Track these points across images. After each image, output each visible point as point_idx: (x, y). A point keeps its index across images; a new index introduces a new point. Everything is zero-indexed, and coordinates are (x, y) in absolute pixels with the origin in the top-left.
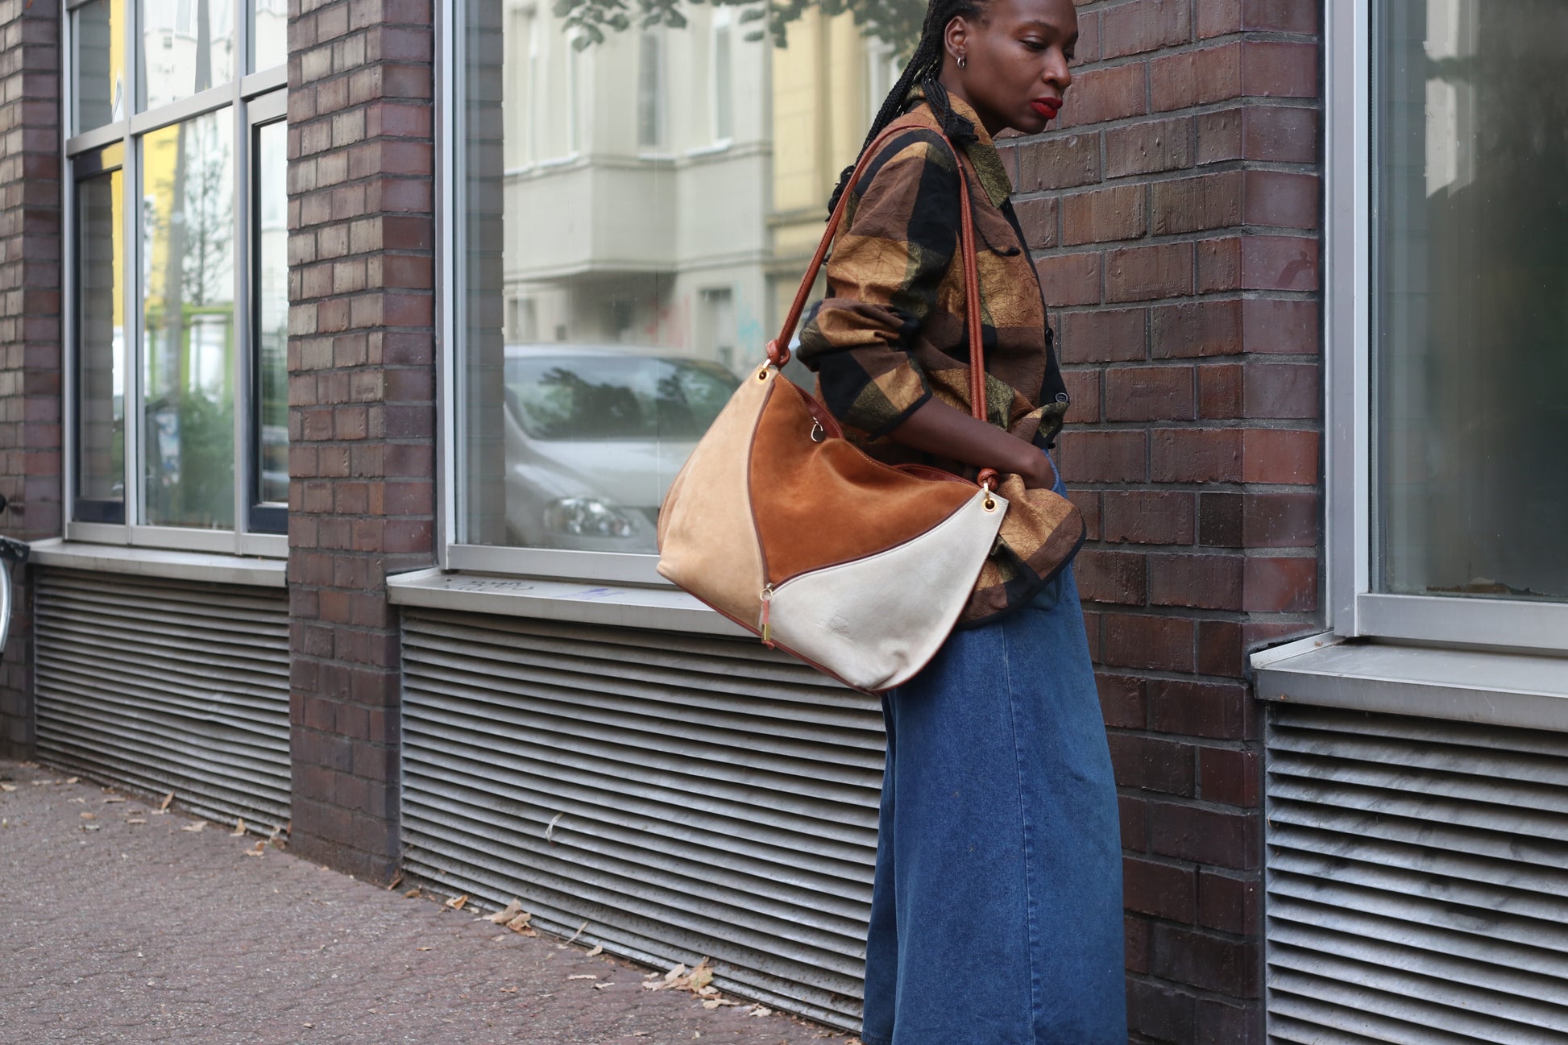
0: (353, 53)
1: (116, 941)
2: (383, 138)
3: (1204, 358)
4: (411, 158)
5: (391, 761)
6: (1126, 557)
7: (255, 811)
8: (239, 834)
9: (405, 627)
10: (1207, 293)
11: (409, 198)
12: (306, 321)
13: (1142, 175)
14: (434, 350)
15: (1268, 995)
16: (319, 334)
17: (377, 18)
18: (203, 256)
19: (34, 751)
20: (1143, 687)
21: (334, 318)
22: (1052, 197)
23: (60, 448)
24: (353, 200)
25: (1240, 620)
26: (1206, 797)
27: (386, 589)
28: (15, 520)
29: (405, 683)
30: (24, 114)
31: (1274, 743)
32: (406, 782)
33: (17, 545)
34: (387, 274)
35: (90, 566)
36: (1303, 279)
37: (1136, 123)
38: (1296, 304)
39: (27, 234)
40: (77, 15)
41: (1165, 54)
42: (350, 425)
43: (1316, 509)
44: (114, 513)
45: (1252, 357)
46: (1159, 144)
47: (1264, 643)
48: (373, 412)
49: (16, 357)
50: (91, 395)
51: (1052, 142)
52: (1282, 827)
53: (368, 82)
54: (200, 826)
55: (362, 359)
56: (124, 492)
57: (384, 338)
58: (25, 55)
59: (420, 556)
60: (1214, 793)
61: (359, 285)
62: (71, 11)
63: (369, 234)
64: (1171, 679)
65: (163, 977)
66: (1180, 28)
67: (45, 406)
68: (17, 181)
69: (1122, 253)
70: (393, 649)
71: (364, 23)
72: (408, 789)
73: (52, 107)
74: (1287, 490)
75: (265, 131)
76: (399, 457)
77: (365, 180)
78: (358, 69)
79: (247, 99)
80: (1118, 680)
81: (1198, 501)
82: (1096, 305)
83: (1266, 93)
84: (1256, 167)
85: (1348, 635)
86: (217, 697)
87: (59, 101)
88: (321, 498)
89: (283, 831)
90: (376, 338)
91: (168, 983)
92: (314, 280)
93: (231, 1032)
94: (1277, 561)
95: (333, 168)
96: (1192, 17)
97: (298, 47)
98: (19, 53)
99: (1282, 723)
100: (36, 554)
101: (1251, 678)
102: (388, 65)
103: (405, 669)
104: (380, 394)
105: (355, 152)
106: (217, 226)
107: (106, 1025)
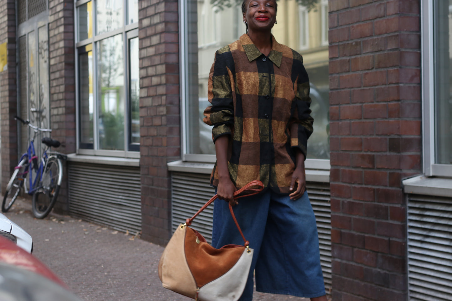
0: (156, 19)
1: (96, 263)
2: (165, 43)
3: (390, 101)
4: (173, 48)
5: (169, 214)
6: (369, 155)
7: (131, 228)
8: (127, 234)
9: (173, 177)
10: (390, 84)
11: (172, 59)
12: (144, 93)
13: (372, 52)
14: (179, 101)
15: (408, 272)
16: (148, 97)
17: (163, 10)
18: (110, 73)
19: (69, 213)
20: (374, 190)
21: (152, 92)
22: (348, 58)
23: (75, 129)
24: (157, 60)
25: (399, 172)
26: (391, 219)
27: (167, 166)
28: (63, 149)
29: (173, 192)
30: (65, 36)
31: (409, 205)
32: (174, 219)
33: (64, 156)
34: (167, 80)
35: (84, 161)
36: (416, 80)
37: (370, 38)
38: (414, 87)
39: (65, 69)
40: (78, 9)
41: (378, 19)
42: (157, 122)
43: (420, 142)
44: (91, 146)
45: (402, 101)
46: (377, 44)
47: (406, 178)
48: (163, 118)
49: (63, 103)
50: (84, 114)
51: (348, 44)
52: (411, 227)
53: (161, 27)
54: (116, 232)
55: (160, 103)
56: (93, 141)
57: (166, 98)
58: (65, 20)
59: (176, 157)
60: (393, 218)
61: (159, 83)
62: (77, 7)
63: (161, 69)
64: (381, 187)
65: (109, 272)
66: (382, 13)
67: (70, 117)
68: (62, 55)
69: (367, 73)
70: (169, 183)
71: (159, 11)
72: (174, 221)
73: (72, 34)
74: (412, 137)
75: (131, 40)
76: (170, 130)
77: (160, 54)
78: (158, 24)
79: (127, 32)
80: (367, 188)
81: (388, 140)
82: (360, 87)
83: (405, 30)
84: (403, 50)
85: (429, 175)
86: (120, 197)
87: (73, 32)
88: (149, 142)
89: (139, 234)
90: (164, 98)
91: (110, 274)
92: (146, 82)
93: (128, 286)
94: (410, 156)
95: (151, 51)
96: (385, 10)
97: (141, 17)
98: (62, 20)
99: (412, 199)
100: (69, 158)
101: (403, 187)
102: (166, 22)
103: (173, 188)
104: (165, 113)
105: (157, 47)
106: (114, 64)
107: (95, 285)
